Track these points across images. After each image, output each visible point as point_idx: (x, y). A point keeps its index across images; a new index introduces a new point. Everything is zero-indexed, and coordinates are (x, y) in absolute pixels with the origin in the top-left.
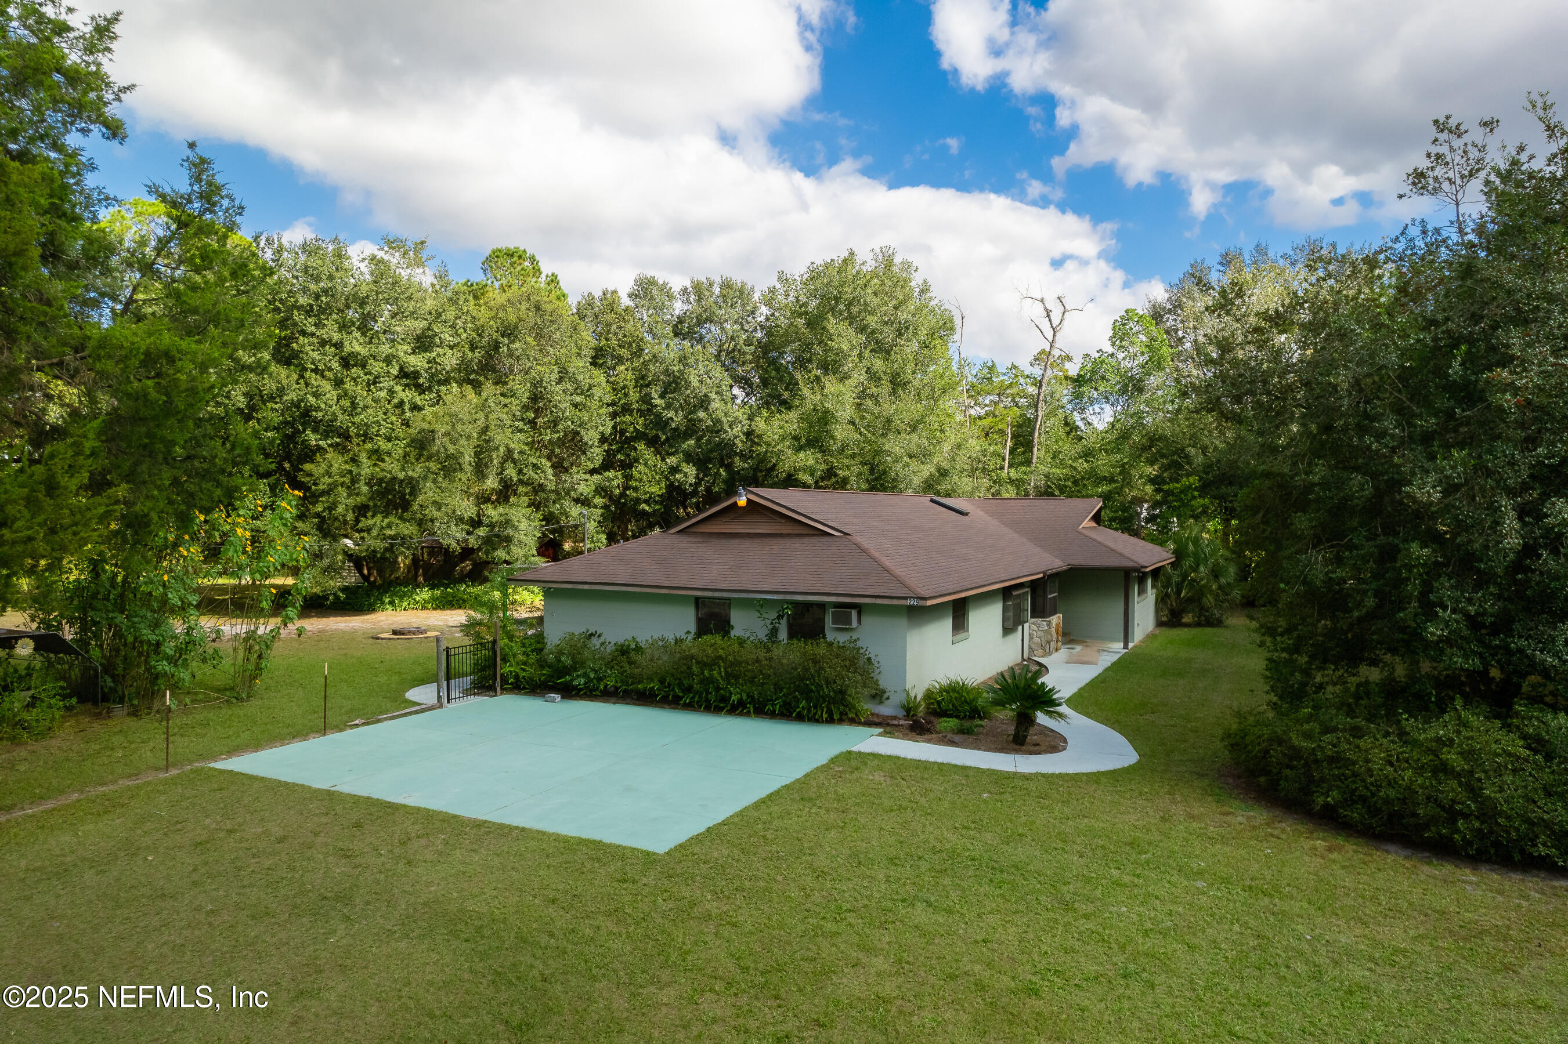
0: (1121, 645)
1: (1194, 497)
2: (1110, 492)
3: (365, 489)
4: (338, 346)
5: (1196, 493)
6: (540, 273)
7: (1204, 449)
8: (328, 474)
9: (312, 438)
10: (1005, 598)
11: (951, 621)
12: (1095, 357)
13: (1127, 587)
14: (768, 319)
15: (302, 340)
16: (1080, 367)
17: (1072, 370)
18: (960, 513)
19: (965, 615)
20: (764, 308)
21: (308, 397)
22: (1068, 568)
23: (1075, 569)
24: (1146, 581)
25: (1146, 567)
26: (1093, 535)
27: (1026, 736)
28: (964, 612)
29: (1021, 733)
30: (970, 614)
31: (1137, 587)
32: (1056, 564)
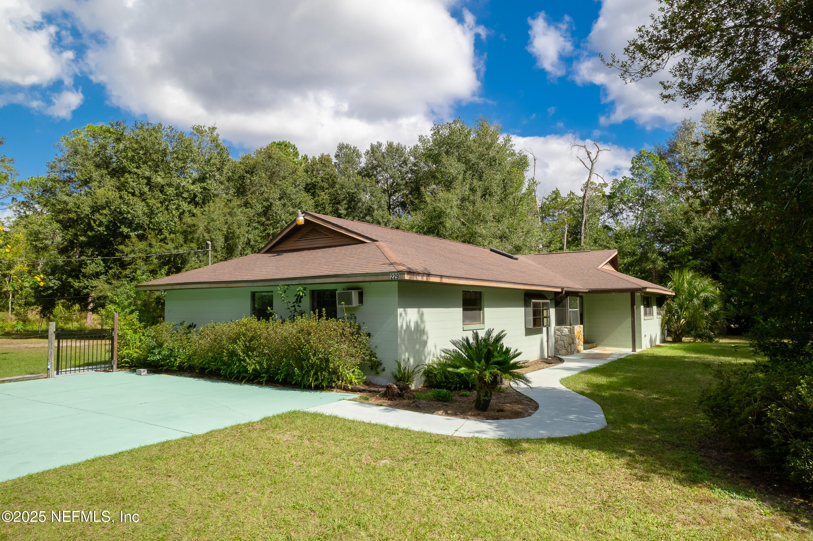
0: (631, 350)
1: (689, 260)
2: (633, 262)
3: (155, 261)
4: (149, 179)
5: (690, 257)
6: (298, 155)
7: (695, 230)
8: (133, 251)
9: (125, 230)
10: (526, 304)
11: (460, 310)
12: (621, 182)
13: (633, 304)
14: (415, 165)
15: (127, 175)
16: (612, 189)
17: (607, 191)
18: (511, 258)
19: (480, 309)
20: (412, 158)
21: (122, 206)
22: (587, 291)
23: (593, 292)
24: (652, 307)
25: (646, 288)
26: (609, 272)
27: (489, 401)
28: (479, 307)
29: (482, 398)
30: (486, 309)
31: (642, 307)
32: (576, 287)
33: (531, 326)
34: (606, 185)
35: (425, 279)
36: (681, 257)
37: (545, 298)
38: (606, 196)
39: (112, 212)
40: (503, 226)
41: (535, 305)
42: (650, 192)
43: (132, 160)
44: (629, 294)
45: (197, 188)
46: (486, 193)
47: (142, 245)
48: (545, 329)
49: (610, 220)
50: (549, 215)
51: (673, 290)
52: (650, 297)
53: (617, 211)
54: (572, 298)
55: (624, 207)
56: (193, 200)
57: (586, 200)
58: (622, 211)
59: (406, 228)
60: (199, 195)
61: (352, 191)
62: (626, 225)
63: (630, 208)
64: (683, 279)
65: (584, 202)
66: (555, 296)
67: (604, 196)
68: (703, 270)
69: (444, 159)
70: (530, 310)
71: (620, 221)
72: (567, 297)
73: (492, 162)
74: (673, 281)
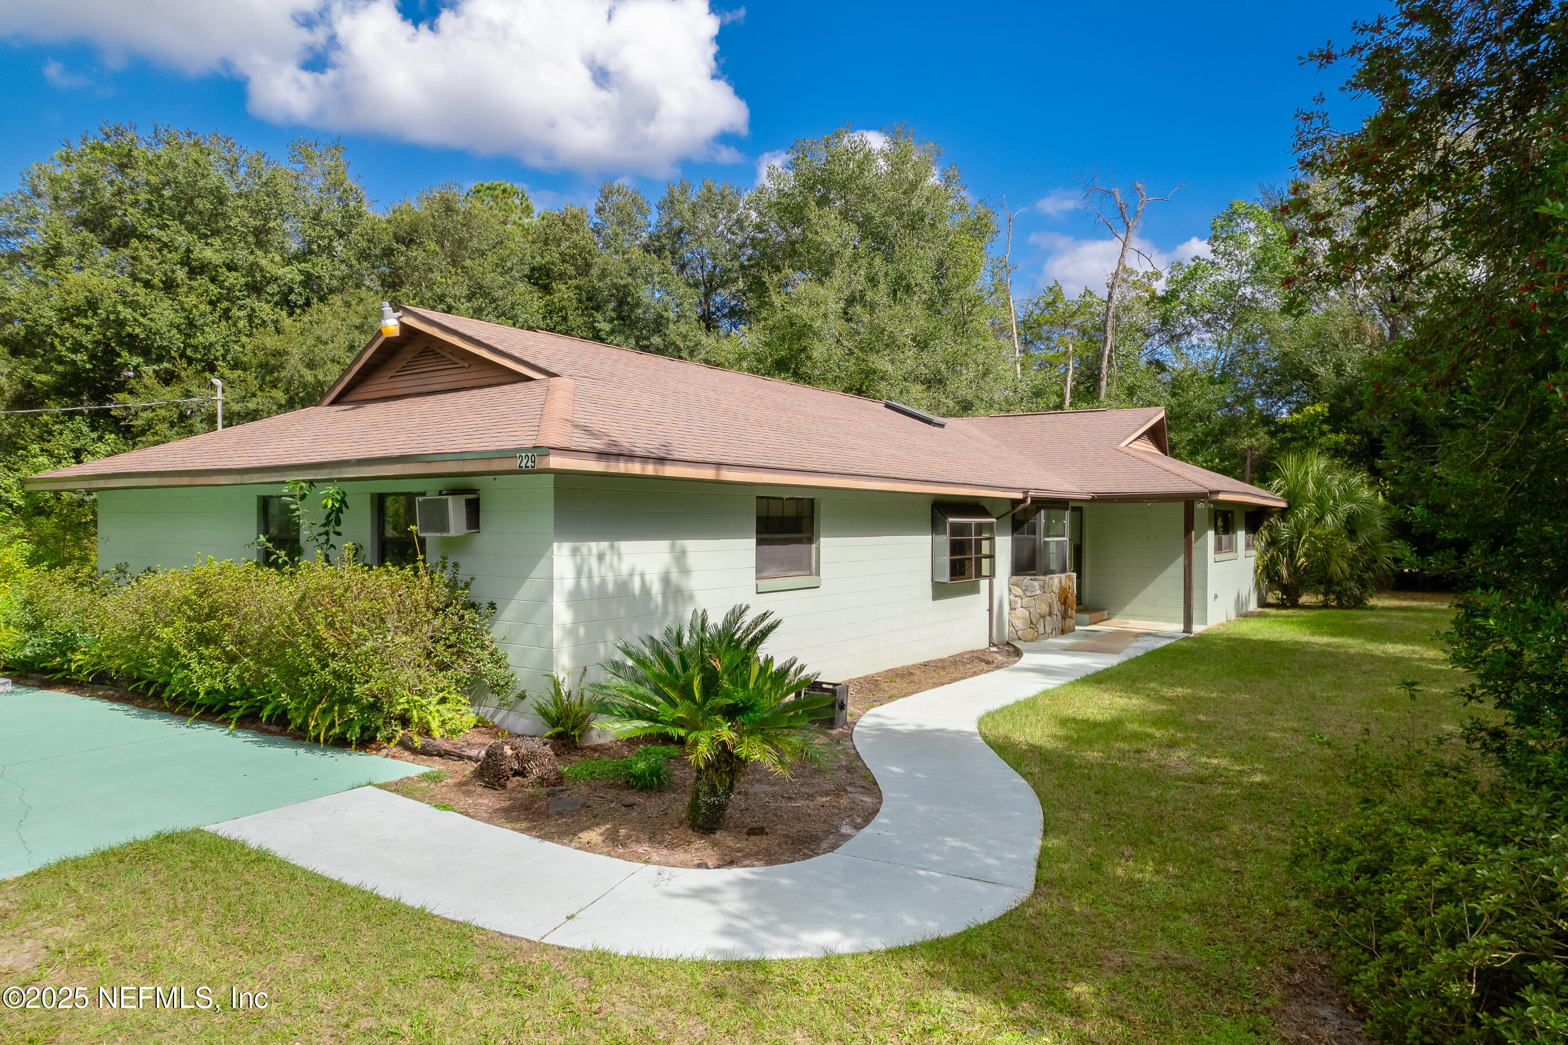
0: (1180, 627)
1: (1322, 433)
5: (1326, 428)
6: (530, 212)
10: (936, 527)
11: (750, 544)
12: (1188, 267)
13: (1189, 527)
14: (759, 228)
15: (134, 243)
16: (1168, 282)
17: (1160, 287)
18: (929, 422)
19: (810, 540)
20: (754, 215)
21: (120, 308)
22: (1089, 497)
23: (1101, 500)
24: (1234, 532)
25: (1218, 492)
26: (1142, 455)
27: (721, 808)
28: (807, 535)
29: (703, 799)
30: (824, 541)
31: (1211, 534)
32: (1062, 489)
33: (945, 577)
34: (1157, 275)
35: (650, 470)
36: (1305, 425)
37: (985, 513)
38: (1158, 298)
39: (105, 323)
40: (934, 359)
41: (957, 530)
42: (1248, 291)
43: (148, 211)
44: (1182, 504)
45: (291, 274)
46: (901, 288)
47: (169, 394)
48: (984, 584)
49: (1166, 350)
50: (1040, 339)
51: (1283, 495)
52: (1232, 512)
53: (1179, 331)
54: (1053, 512)
55: (1193, 321)
56: (285, 301)
57: (1112, 306)
58: (1189, 329)
59: (727, 360)
60: (298, 289)
61: (622, 282)
62: (1194, 358)
63: (1207, 324)
64: (1306, 473)
65: (1108, 309)
66: (1013, 508)
67: (1153, 296)
68: (1351, 456)
69: (813, 212)
70: (944, 540)
71: (1185, 351)
72: (1038, 510)
73: (915, 222)
74: (1285, 478)
